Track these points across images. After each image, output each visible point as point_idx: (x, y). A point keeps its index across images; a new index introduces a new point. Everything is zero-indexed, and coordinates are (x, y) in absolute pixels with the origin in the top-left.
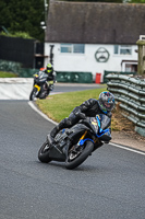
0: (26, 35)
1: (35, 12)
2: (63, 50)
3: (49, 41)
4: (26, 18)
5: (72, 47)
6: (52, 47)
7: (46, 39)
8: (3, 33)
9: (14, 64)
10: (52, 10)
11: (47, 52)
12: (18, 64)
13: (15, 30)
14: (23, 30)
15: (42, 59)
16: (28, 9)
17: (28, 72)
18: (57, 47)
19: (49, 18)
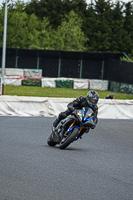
8: (124, 59)
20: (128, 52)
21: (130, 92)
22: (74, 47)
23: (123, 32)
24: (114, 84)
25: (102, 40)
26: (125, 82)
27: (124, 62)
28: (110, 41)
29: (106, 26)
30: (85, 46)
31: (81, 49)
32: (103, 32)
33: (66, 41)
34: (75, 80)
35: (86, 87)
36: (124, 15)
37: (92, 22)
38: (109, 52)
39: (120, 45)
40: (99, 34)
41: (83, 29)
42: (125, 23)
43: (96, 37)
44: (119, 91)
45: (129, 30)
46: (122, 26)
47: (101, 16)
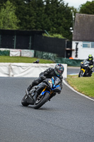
0: (60, 36)
1: (66, 21)
2: (84, 46)
3: (75, 40)
4: (60, 25)
5: (90, 44)
6: (77, 44)
7: (73, 38)
8: (45, 35)
9: (52, 55)
10: (77, 20)
11: (74, 47)
12: (55, 55)
13: (53, 33)
14: (58, 33)
15: (70, 52)
16: (62, 19)
17: (61, 60)
18: (81, 43)
19: (75, 25)
20: (48, 30)
21: (50, 59)
22: (9, 26)
23: (44, 15)
24: (38, 52)
25: (30, 22)
26: (46, 51)
27: (45, 37)
28: (36, 22)
29: (33, 12)
30: (18, 26)
31: (15, 28)
32: (30, 16)
33: (4, 22)
34: (11, 50)
35: (19, 55)
36: (45, 3)
37: (22, 9)
38: (35, 30)
39: (42, 25)
40: (28, 17)
41: (16, 14)
42: (46, 9)
43: (26, 19)
44: (42, 58)
45: (48, 14)
46: (43, 11)
47: (29, 4)
